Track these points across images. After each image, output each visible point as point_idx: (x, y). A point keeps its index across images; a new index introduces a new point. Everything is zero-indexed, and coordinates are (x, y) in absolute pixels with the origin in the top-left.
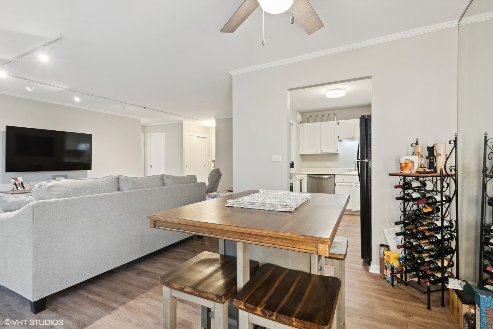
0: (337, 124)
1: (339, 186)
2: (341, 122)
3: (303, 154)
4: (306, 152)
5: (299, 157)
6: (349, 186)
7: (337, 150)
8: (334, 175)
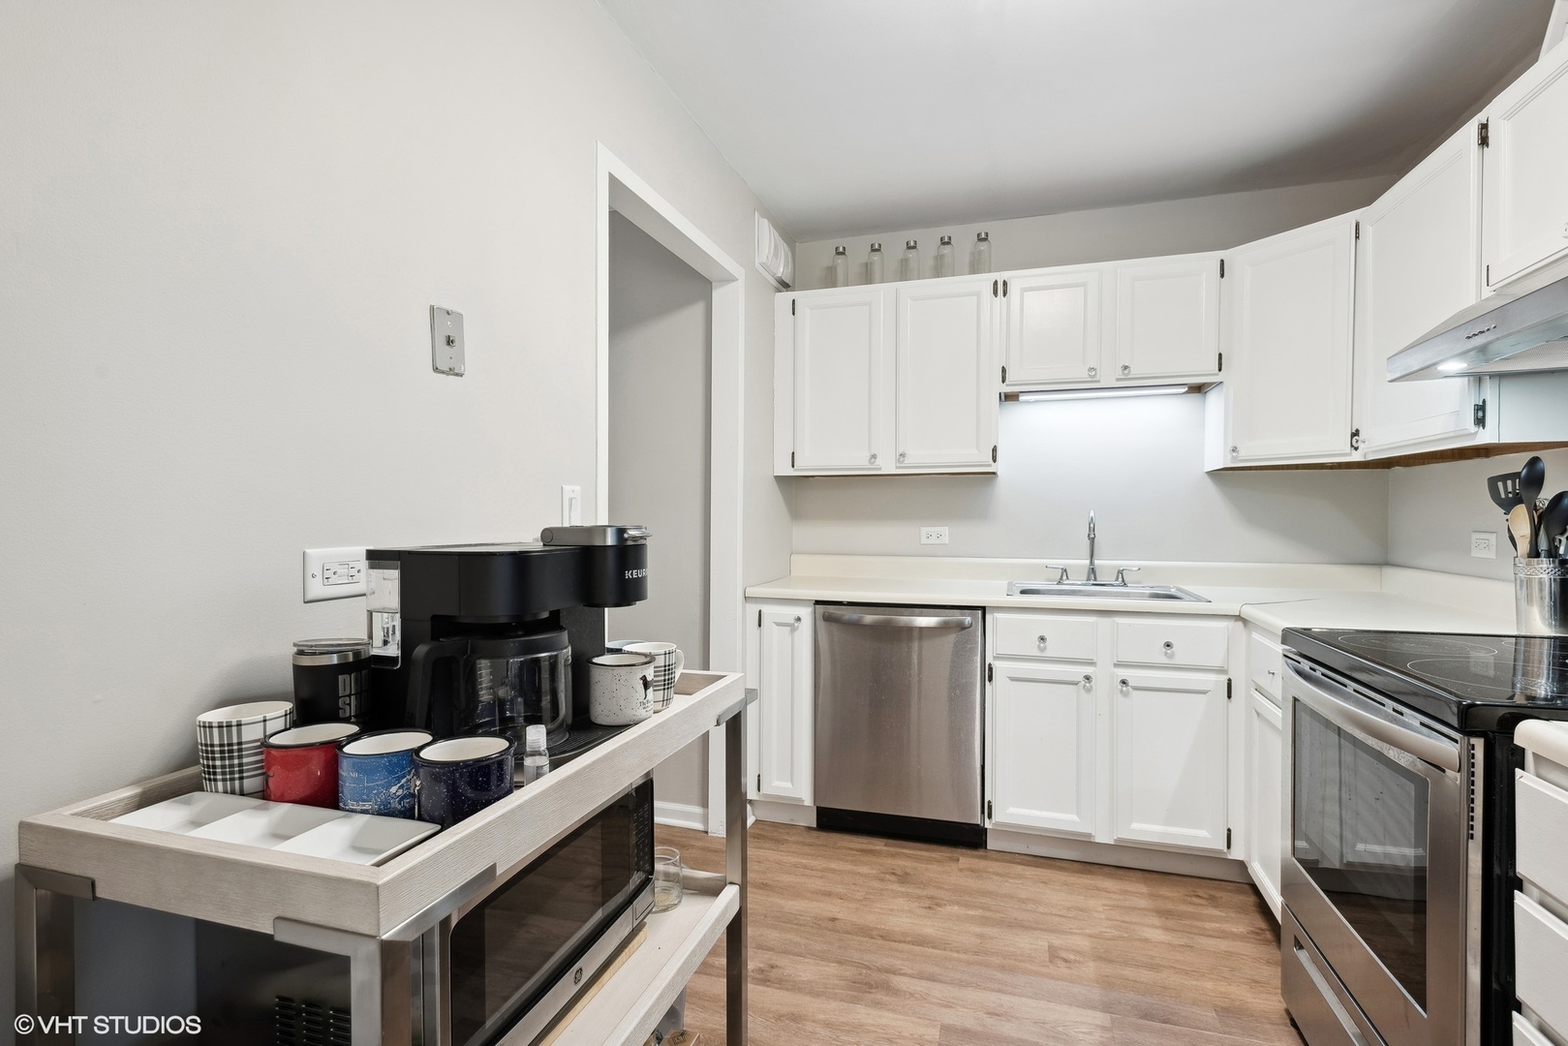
0: (995, 293)
1: (1013, 679)
2: (1017, 279)
3: (791, 472)
4: (814, 461)
5: (775, 494)
6: (1076, 683)
7: (994, 450)
8: (983, 609)
